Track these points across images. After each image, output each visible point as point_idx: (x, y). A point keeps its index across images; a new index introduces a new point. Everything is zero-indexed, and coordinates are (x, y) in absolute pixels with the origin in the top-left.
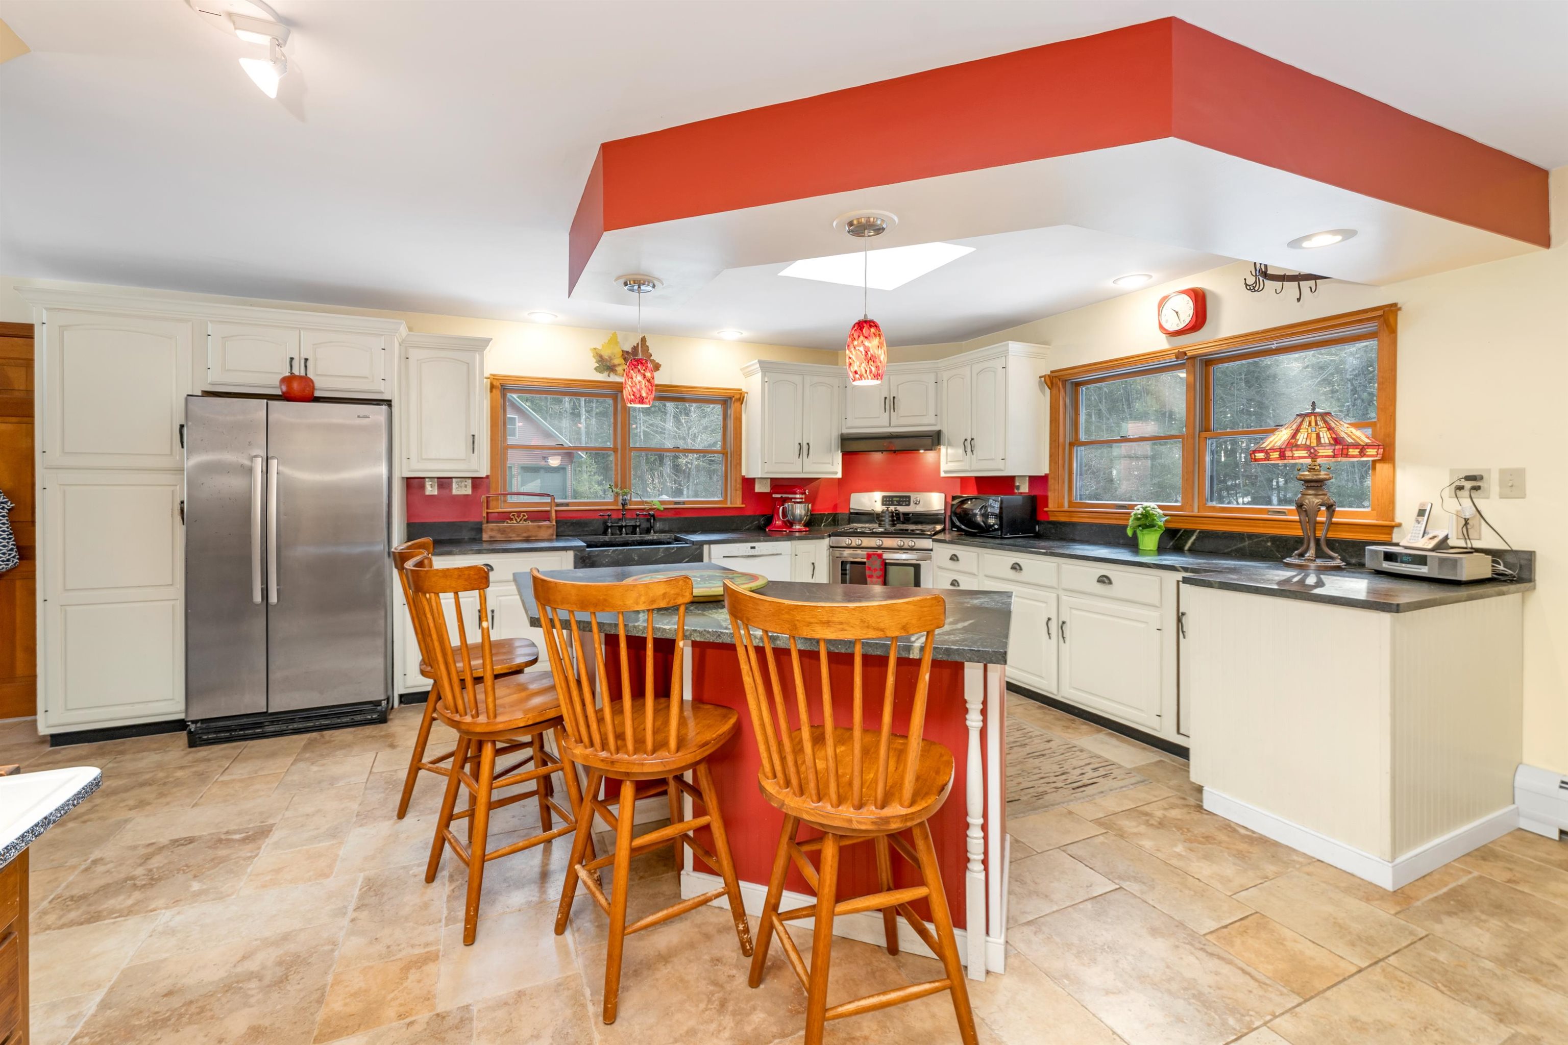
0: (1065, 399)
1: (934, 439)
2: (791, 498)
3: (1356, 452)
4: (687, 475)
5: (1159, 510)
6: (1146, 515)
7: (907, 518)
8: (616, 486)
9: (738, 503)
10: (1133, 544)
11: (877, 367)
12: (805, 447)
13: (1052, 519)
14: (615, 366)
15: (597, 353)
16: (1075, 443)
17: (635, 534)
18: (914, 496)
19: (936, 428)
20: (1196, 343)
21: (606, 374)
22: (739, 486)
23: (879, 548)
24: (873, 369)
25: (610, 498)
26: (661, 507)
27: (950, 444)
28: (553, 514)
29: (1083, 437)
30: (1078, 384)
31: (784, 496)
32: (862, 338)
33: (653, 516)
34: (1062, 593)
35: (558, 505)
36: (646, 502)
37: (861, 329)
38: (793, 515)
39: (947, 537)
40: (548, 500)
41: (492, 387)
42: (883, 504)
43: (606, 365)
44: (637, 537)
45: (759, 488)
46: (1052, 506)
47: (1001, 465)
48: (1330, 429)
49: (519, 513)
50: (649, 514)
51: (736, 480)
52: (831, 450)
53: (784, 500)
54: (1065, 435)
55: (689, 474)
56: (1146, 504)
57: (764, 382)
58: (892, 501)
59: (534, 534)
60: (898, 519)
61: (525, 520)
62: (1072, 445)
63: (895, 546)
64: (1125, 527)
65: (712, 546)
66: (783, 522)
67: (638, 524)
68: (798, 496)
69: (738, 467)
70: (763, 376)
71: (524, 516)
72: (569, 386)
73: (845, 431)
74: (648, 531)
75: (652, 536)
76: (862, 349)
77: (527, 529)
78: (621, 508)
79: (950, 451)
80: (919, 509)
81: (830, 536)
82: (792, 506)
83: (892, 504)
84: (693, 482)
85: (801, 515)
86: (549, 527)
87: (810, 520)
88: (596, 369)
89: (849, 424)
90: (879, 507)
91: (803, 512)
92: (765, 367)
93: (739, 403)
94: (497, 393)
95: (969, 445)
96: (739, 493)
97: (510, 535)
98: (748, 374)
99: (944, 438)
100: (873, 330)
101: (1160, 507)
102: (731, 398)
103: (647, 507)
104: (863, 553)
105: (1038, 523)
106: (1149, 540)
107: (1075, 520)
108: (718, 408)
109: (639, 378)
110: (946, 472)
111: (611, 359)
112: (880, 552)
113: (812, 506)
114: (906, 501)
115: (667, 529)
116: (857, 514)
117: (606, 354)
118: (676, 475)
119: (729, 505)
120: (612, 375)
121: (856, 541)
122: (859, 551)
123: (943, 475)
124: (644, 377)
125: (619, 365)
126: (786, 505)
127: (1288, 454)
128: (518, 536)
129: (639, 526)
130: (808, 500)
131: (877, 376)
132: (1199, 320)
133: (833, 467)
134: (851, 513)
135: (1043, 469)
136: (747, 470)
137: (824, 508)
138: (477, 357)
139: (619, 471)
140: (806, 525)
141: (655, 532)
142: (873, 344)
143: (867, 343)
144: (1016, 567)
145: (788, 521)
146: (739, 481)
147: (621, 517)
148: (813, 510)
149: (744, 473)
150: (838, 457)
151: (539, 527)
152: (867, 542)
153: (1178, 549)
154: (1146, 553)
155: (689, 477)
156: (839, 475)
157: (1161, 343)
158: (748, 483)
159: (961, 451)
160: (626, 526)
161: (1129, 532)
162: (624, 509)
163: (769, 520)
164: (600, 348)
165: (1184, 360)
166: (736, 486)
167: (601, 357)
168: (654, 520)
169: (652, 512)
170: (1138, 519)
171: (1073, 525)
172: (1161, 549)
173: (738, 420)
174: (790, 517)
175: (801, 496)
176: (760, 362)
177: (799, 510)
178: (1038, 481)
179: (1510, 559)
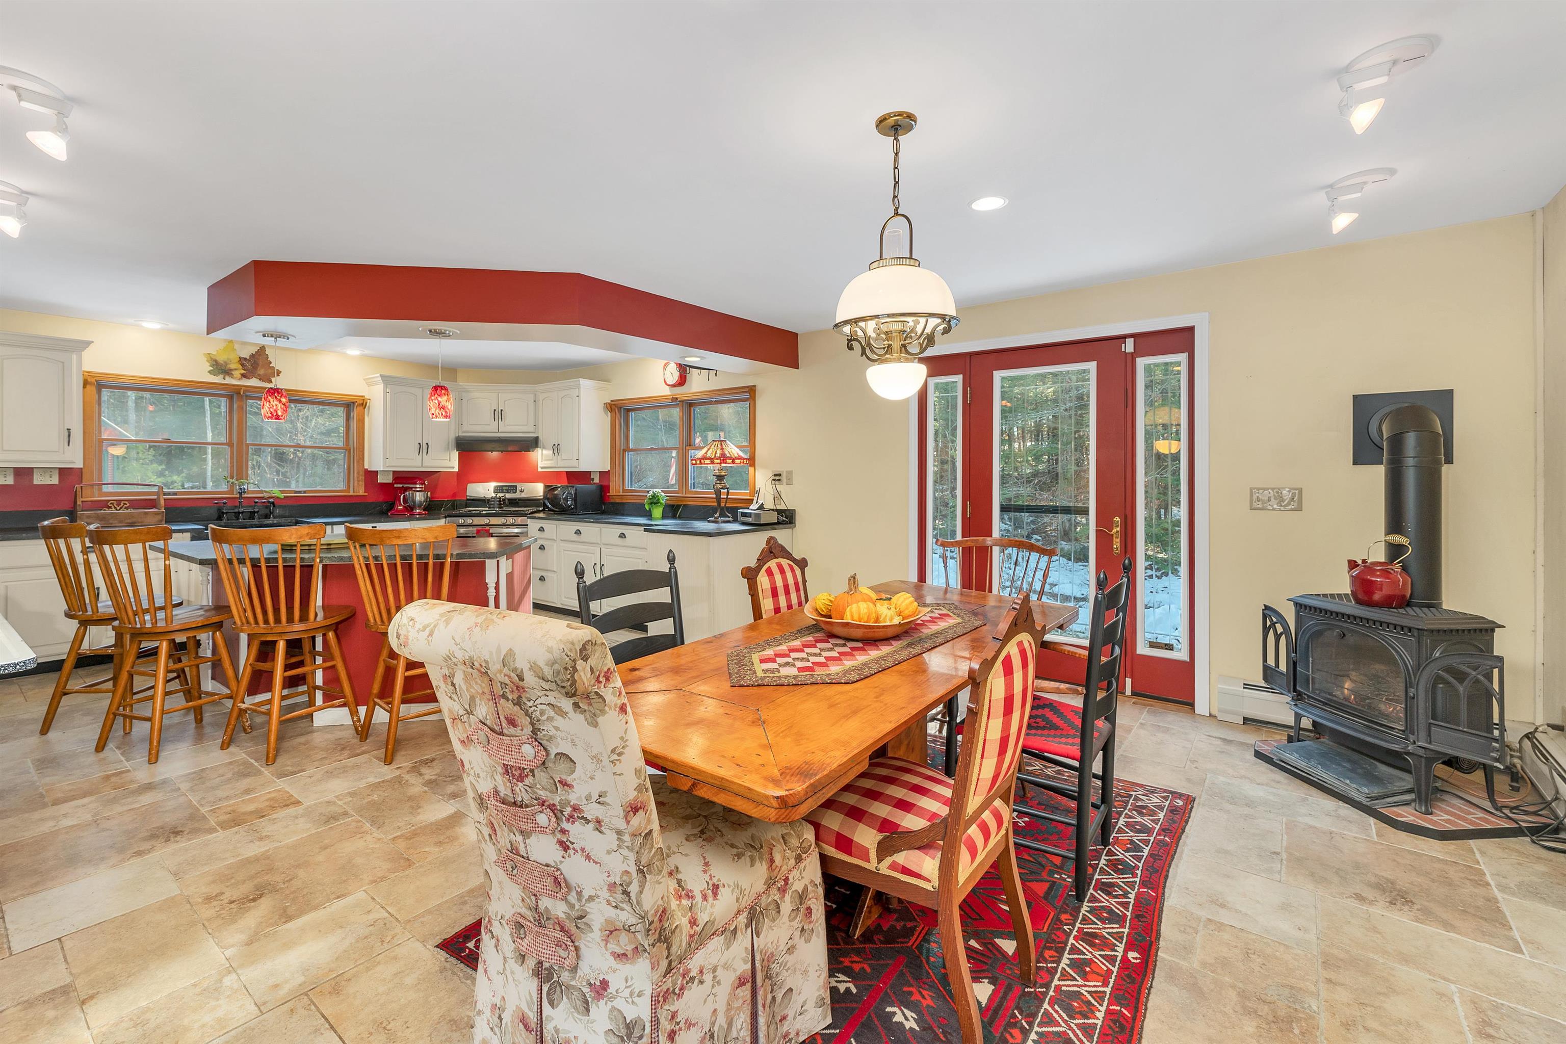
0: (620, 420)
1: (534, 443)
2: (412, 488)
3: (730, 461)
4: (295, 465)
5: (663, 494)
6: (654, 496)
7: (513, 502)
8: (232, 477)
9: (361, 492)
10: (648, 515)
11: (446, 412)
12: (425, 447)
13: (612, 501)
14: (231, 370)
15: (211, 358)
16: (627, 449)
17: (254, 519)
18: (520, 486)
19: (535, 435)
20: (682, 392)
21: (221, 376)
22: (362, 478)
23: (487, 525)
24: (444, 413)
25: (224, 487)
26: (282, 496)
27: (544, 448)
28: (162, 502)
29: (631, 446)
30: (629, 410)
31: (405, 486)
32: (436, 396)
33: (273, 503)
34: (602, 546)
35: (165, 494)
36: (265, 492)
37: (436, 391)
38: (414, 501)
39: (541, 515)
40: (155, 489)
41: (86, 383)
42: (494, 492)
43: (220, 368)
44: (256, 521)
45: (381, 479)
46: (612, 492)
47: (575, 463)
48: (722, 449)
49: (119, 502)
50: (269, 502)
51: (358, 473)
52: (448, 448)
53: (406, 489)
54: (620, 444)
55: (298, 464)
56: (655, 490)
57: (385, 392)
58: (502, 490)
59: (139, 520)
60: (504, 503)
61: (126, 508)
62: (624, 451)
63: (500, 523)
64: (643, 505)
65: (334, 526)
66: (404, 507)
67: (256, 510)
68: (418, 486)
69: (361, 461)
70: (386, 387)
71: (126, 504)
72: (178, 386)
73: (461, 434)
74: (267, 516)
75: (269, 522)
76: (436, 402)
77: (131, 516)
78: (238, 496)
79: (545, 452)
80: (523, 495)
81: (446, 517)
82: (413, 494)
83: (502, 492)
84: (304, 474)
85: (420, 501)
86: (156, 514)
87: (429, 504)
88: (209, 372)
89: (464, 429)
90: (490, 494)
91: (423, 499)
92: (386, 380)
93: (361, 408)
94: (92, 389)
95: (556, 449)
96: (362, 483)
97: (111, 521)
98: (369, 383)
99: (540, 444)
100: (443, 391)
101: (662, 491)
102: (354, 403)
103: (266, 495)
104: (474, 529)
105: (604, 504)
106: (657, 512)
107: (624, 501)
108: (341, 411)
109: (276, 402)
110: (542, 468)
111: (226, 364)
112: (487, 528)
113: (431, 494)
114: (513, 489)
115: (287, 514)
116: (473, 500)
117: (221, 359)
118: (279, 465)
119: (351, 493)
120: (227, 378)
121: (469, 521)
122: (471, 529)
123: (540, 470)
124: (280, 402)
125: (236, 369)
126: (407, 493)
127: (702, 461)
128: (120, 522)
129: (258, 512)
130: (426, 489)
131: (446, 417)
132: (682, 381)
133: (451, 462)
134: (468, 500)
135: (607, 468)
136: (370, 462)
137: (443, 495)
138: (74, 357)
139: (235, 464)
140: (425, 509)
141: (274, 518)
142: (443, 400)
143: (439, 399)
144: (578, 532)
145: (409, 506)
146: (362, 473)
147: (238, 504)
148: (432, 497)
149: (366, 467)
150: (455, 455)
151: (146, 513)
152: (477, 521)
153: (674, 517)
154: (657, 519)
155: (298, 467)
156: (456, 469)
157: (666, 391)
158: (371, 476)
159: (551, 452)
160: (242, 513)
161: (647, 507)
162: (241, 497)
163: (391, 506)
164: (214, 353)
165: (675, 401)
166: (358, 477)
167: (216, 361)
168: (274, 506)
169: (271, 500)
170: (650, 499)
171: (624, 504)
172: (664, 517)
173: (361, 422)
174: (410, 503)
175: (421, 486)
176: (382, 376)
177: (419, 497)
178: (604, 475)
179: (787, 513)
